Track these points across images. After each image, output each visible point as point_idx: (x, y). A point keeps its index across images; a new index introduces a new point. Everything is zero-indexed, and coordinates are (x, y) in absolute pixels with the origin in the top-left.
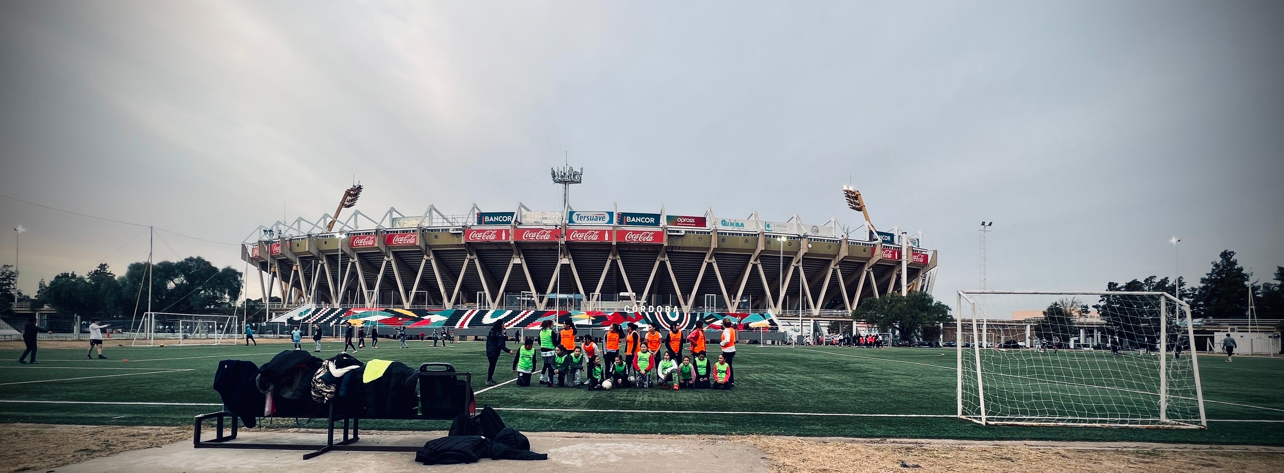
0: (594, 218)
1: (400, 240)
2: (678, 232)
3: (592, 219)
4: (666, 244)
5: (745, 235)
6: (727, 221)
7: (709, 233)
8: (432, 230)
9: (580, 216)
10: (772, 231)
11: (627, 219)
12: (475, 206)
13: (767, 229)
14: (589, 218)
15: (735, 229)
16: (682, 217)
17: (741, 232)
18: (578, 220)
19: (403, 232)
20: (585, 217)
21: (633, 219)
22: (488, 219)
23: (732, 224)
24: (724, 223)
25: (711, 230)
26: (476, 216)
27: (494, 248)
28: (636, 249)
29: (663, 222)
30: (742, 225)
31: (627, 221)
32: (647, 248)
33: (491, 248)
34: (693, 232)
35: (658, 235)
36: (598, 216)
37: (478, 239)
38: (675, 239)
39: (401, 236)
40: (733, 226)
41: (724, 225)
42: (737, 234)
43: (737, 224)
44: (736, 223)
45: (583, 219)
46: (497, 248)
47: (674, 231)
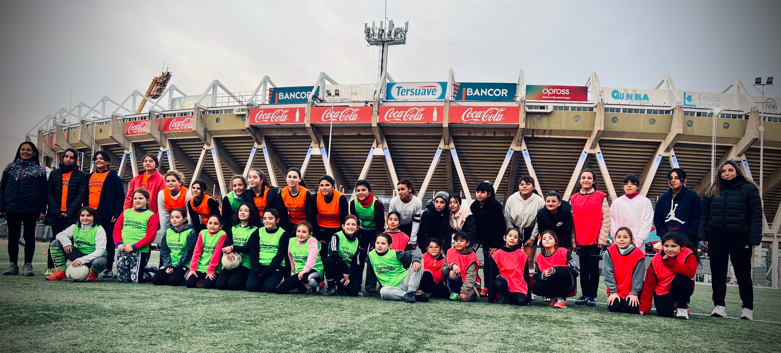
0: (421, 91)
1: (177, 126)
2: (543, 108)
3: (417, 93)
4: (522, 125)
5: (649, 111)
6: (621, 92)
7: (591, 109)
8: (214, 112)
9: (401, 89)
10: (695, 106)
11: (468, 92)
12: (266, 80)
13: (687, 102)
14: (414, 91)
15: (635, 103)
16: (549, 87)
17: (644, 108)
18: (398, 95)
19: (182, 114)
20: (408, 90)
21: (477, 92)
22: (282, 96)
23: (629, 97)
24: (615, 94)
25: (595, 105)
26: (268, 92)
27: (288, 135)
28: (479, 135)
29: (521, 93)
30: (646, 97)
31: (468, 94)
32: (494, 133)
33: (285, 134)
34: (567, 108)
35: (511, 113)
36: (426, 88)
37: (266, 121)
38: (539, 119)
39: (178, 120)
40: (631, 99)
41: (616, 98)
42: (636, 111)
43: (638, 97)
44: (636, 95)
45: (405, 93)
46: (291, 134)
47: (536, 107)
